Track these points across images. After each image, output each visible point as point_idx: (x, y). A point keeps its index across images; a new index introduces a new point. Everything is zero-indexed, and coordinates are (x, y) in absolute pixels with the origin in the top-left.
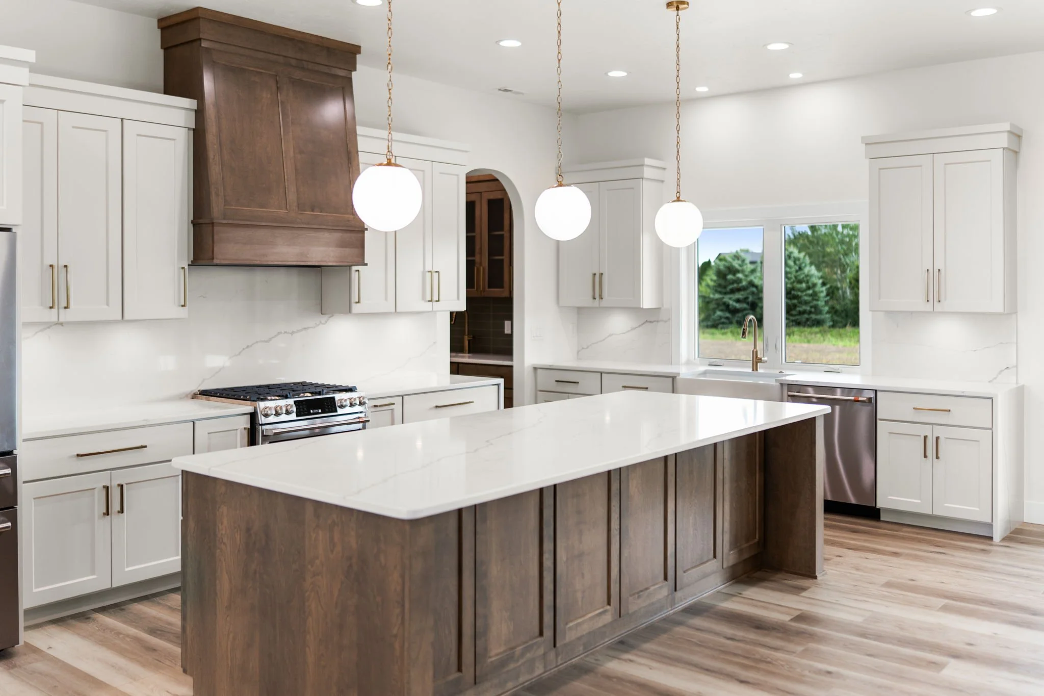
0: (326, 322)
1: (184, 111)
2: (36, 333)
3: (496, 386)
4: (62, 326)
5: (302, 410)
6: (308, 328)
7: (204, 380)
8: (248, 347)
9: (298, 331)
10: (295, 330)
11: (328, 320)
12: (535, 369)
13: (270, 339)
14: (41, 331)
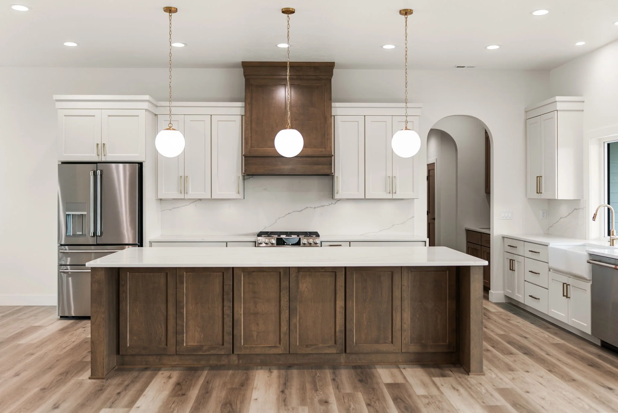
0: (336, 203)
1: (240, 108)
2: (190, 203)
3: (424, 243)
4: (201, 201)
5: (280, 242)
6: (325, 206)
7: (265, 228)
8: (289, 213)
9: (318, 207)
10: (316, 207)
11: (337, 202)
12: (504, 238)
13: (302, 210)
14: (193, 202)
